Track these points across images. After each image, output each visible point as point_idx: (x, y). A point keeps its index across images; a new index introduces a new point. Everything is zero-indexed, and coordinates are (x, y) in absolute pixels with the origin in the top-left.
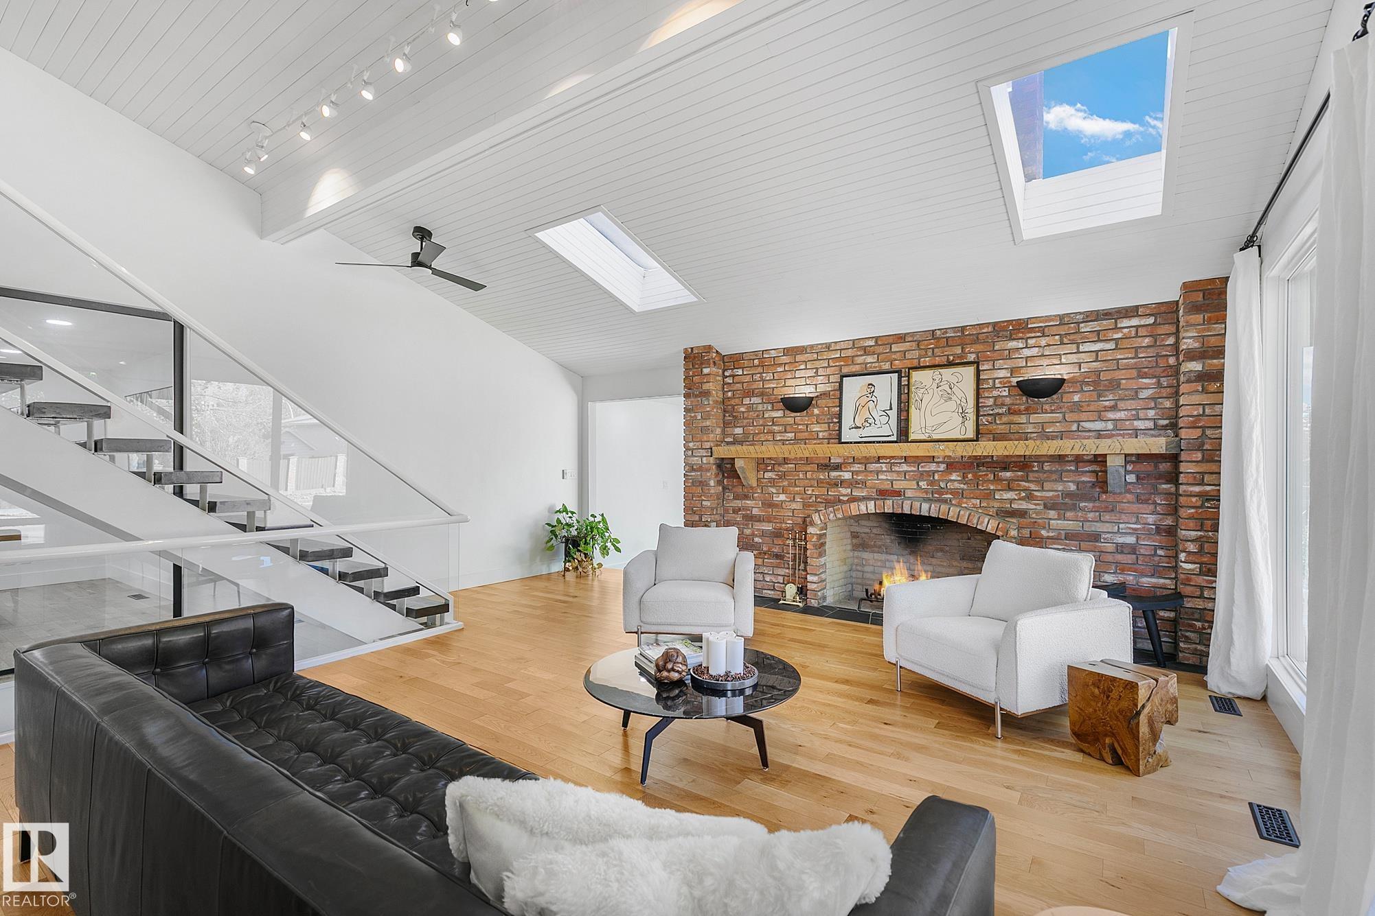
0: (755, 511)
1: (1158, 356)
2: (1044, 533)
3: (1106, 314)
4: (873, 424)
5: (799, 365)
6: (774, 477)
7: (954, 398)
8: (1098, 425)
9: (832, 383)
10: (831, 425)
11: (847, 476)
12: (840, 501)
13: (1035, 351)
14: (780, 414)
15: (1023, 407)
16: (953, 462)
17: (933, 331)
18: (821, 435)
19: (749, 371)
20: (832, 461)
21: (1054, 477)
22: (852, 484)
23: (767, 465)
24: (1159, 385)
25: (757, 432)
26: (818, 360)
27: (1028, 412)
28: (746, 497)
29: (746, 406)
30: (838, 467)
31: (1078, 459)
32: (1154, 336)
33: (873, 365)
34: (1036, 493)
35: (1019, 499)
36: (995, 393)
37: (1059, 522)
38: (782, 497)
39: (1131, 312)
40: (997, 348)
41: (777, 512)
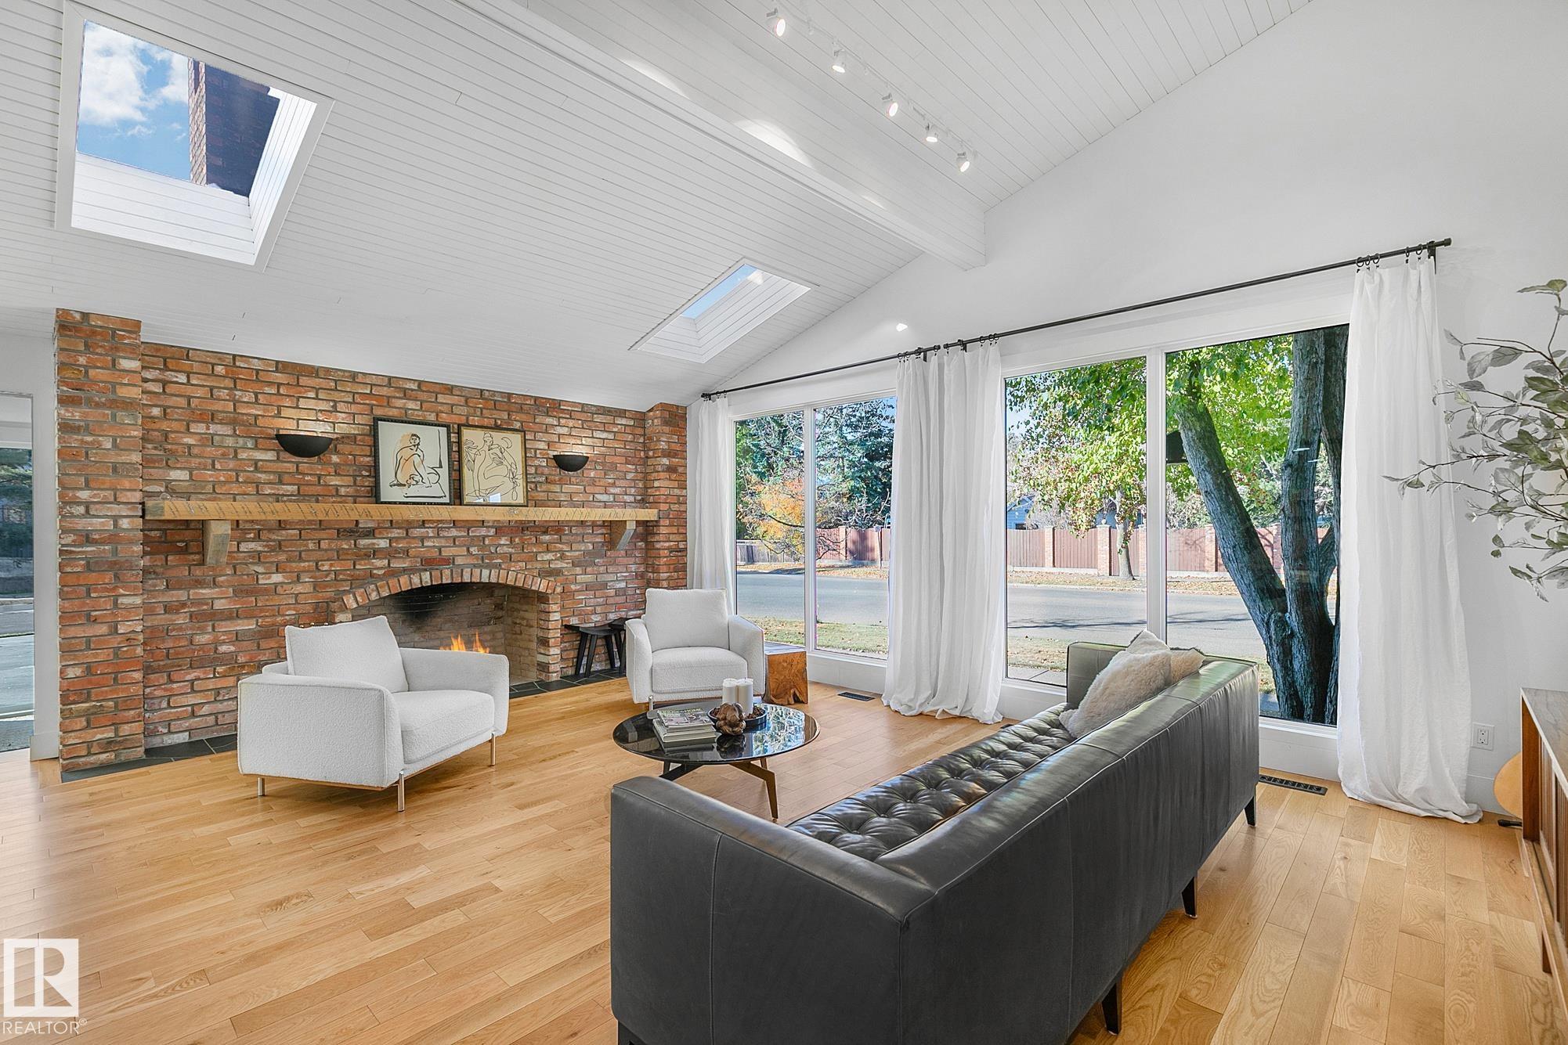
0: (219, 605)
1: (635, 450)
2: (573, 587)
3: (609, 411)
4: (420, 483)
5: (306, 391)
6: (260, 549)
7: (505, 463)
8: (604, 498)
9: (359, 424)
10: (359, 478)
11: (383, 544)
12: (372, 575)
13: (565, 431)
14: (270, 456)
15: (557, 478)
16: (502, 527)
17: (482, 391)
18: (343, 491)
19: (205, 380)
20: (360, 526)
21: (579, 538)
22: (390, 554)
23: (245, 531)
24: (636, 472)
25: (222, 479)
26: (336, 389)
27: (561, 483)
28: (199, 583)
29: (198, 437)
30: (370, 533)
31: (594, 524)
32: (634, 435)
33: (416, 413)
34: (567, 554)
35: (555, 560)
36: (537, 463)
37: (583, 576)
38: (277, 578)
39: (622, 413)
40: (537, 420)
41: (267, 600)
